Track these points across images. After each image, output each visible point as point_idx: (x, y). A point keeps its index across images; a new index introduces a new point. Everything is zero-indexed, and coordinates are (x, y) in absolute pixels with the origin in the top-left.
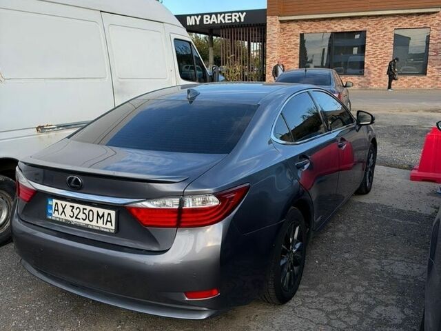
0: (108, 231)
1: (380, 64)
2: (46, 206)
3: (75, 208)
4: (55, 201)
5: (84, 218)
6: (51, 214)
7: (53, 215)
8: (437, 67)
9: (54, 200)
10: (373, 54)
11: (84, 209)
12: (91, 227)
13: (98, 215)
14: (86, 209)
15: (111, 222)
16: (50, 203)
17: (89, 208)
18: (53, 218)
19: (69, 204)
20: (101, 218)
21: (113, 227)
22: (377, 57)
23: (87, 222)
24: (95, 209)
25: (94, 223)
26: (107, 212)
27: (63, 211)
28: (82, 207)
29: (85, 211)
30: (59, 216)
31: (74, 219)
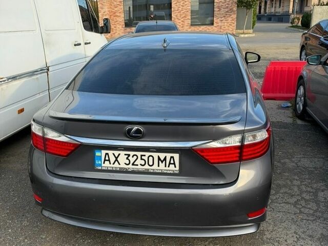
0: (172, 172)
1: (182, 18)
2: (93, 158)
3: (131, 156)
4: (104, 152)
5: (143, 164)
6: (100, 165)
7: (103, 165)
8: (220, 19)
9: (102, 151)
10: (178, 10)
11: (142, 156)
12: (152, 171)
13: (159, 159)
14: (145, 156)
15: (174, 164)
16: (98, 154)
17: (147, 154)
18: (104, 168)
19: (123, 153)
20: (162, 162)
21: (177, 168)
22: (180, 12)
23: (147, 167)
24: (155, 155)
25: (155, 167)
26: (169, 155)
27: (116, 160)
28: (139, 154)
29: (143, 157)
30: (112, 165)
31: (130, 166)
